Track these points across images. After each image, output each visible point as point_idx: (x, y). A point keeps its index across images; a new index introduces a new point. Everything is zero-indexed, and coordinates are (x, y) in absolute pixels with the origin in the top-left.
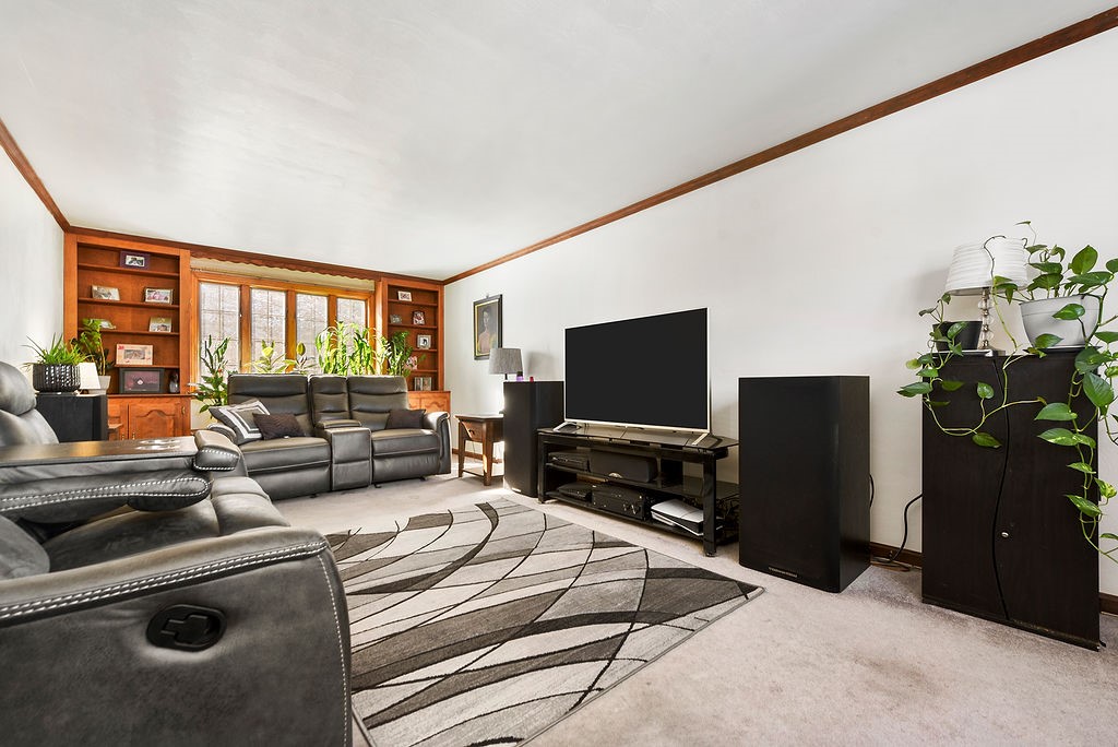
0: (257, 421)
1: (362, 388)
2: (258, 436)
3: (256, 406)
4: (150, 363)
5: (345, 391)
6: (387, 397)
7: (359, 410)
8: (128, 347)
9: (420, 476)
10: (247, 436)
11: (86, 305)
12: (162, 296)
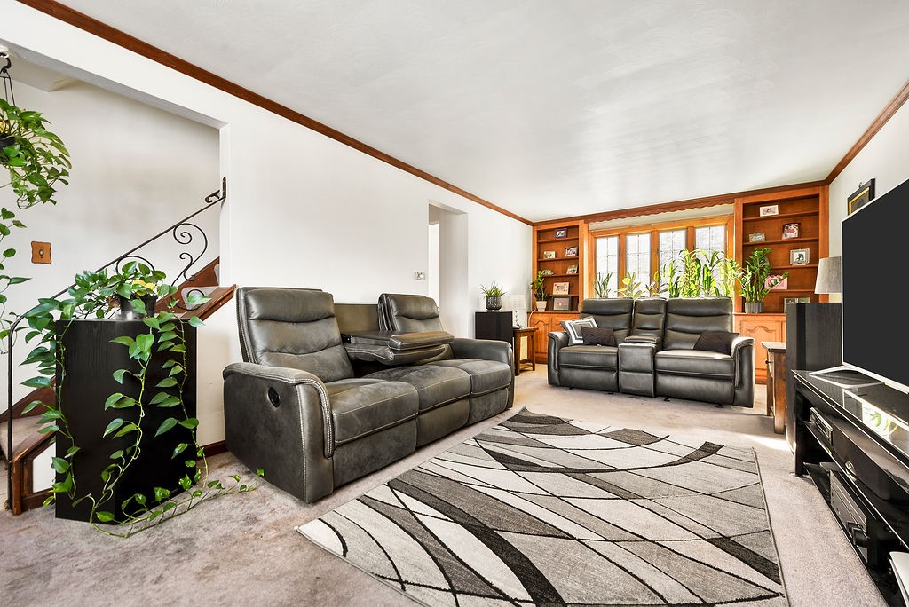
0: (584, 332)
1: (680, 309)
2: (582, 342)
3: (590, 322)
4: (567, 293)
5: (663, 311)
6: (704, 318)
7: (673, 330)
8: (558, 284)
9: (719, 402)
10: (574, 341)
11: (541, 263)
12: (570, 253)
